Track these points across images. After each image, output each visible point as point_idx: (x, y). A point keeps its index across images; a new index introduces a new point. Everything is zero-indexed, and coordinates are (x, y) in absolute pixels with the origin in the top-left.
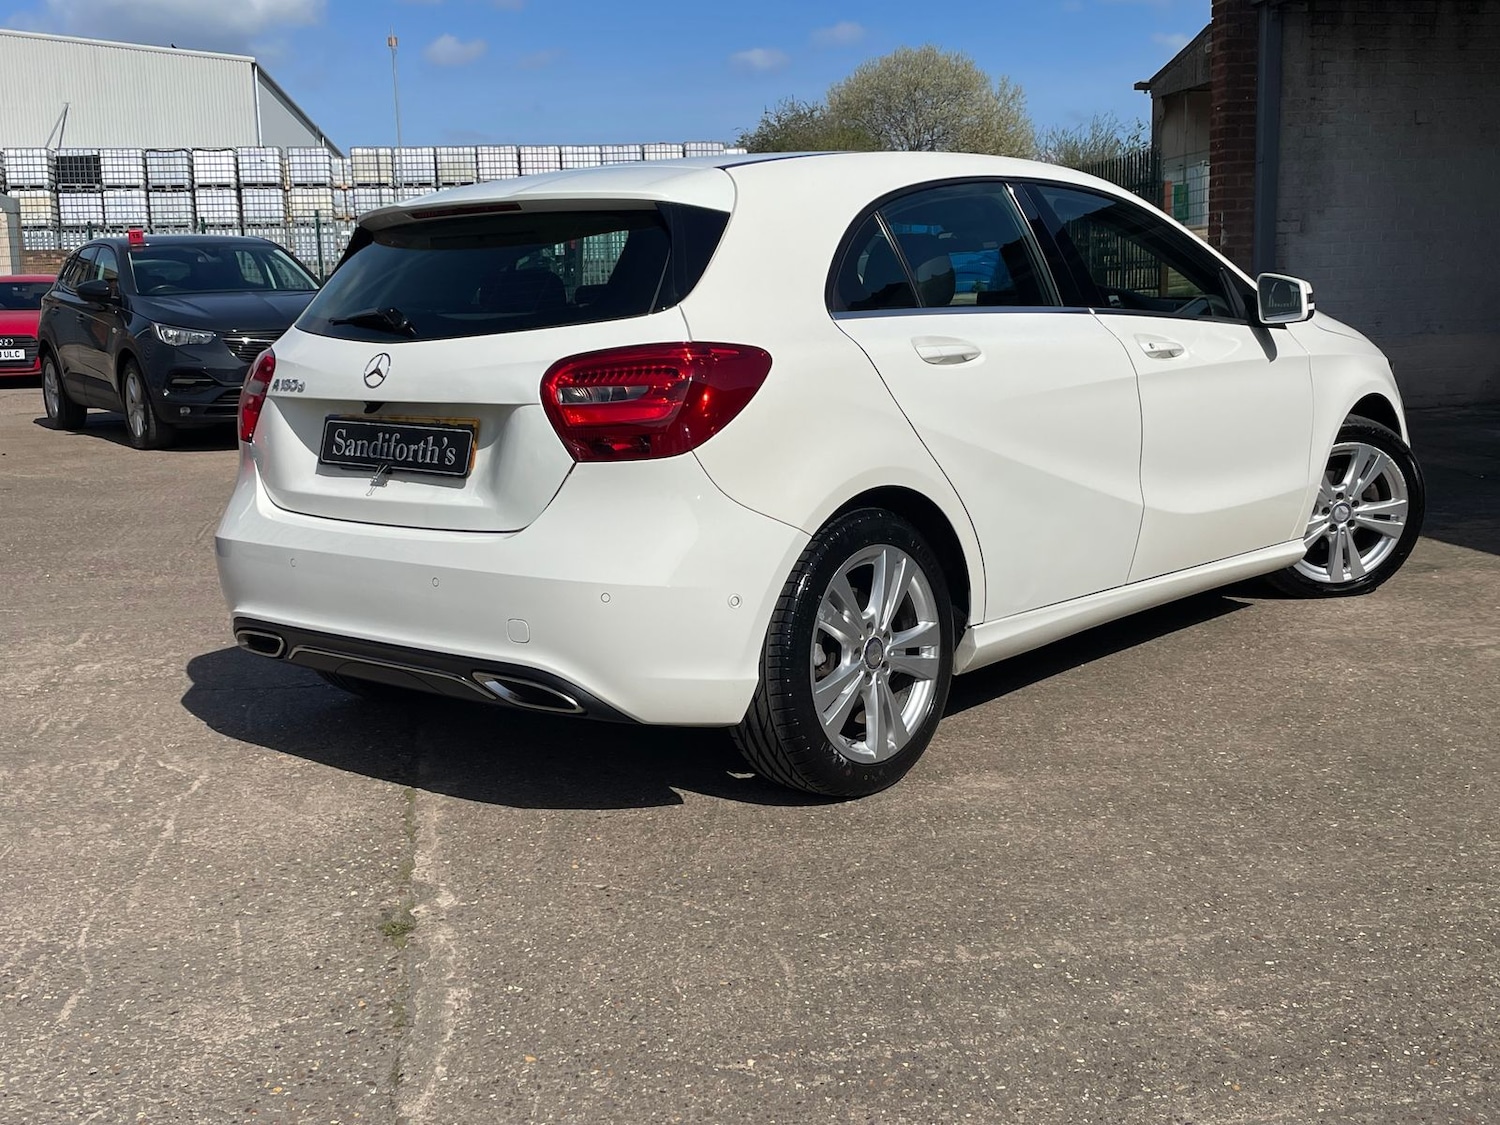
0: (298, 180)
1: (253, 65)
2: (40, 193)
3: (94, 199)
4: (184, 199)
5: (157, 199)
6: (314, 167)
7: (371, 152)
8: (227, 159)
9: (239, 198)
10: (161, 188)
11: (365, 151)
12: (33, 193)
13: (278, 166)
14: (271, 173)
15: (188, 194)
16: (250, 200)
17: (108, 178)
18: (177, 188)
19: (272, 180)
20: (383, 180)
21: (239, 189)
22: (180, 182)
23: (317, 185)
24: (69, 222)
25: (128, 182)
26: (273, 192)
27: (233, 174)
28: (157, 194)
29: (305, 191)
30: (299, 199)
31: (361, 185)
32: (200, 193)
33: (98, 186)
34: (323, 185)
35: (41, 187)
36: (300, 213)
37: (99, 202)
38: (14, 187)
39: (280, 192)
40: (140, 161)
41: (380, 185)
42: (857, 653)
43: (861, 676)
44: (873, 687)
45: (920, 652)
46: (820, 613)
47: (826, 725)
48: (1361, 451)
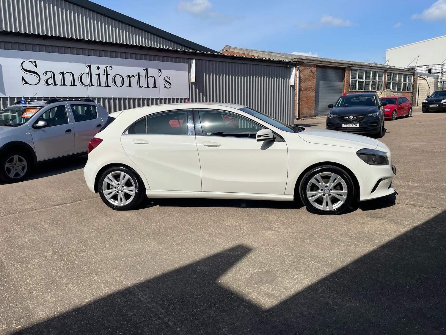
42: (115, 188)
43: (116, 191)
44: (119, 194)
45: (132, 191)
46: (105, 180)
47: (106, 196)
48: (333, 175)
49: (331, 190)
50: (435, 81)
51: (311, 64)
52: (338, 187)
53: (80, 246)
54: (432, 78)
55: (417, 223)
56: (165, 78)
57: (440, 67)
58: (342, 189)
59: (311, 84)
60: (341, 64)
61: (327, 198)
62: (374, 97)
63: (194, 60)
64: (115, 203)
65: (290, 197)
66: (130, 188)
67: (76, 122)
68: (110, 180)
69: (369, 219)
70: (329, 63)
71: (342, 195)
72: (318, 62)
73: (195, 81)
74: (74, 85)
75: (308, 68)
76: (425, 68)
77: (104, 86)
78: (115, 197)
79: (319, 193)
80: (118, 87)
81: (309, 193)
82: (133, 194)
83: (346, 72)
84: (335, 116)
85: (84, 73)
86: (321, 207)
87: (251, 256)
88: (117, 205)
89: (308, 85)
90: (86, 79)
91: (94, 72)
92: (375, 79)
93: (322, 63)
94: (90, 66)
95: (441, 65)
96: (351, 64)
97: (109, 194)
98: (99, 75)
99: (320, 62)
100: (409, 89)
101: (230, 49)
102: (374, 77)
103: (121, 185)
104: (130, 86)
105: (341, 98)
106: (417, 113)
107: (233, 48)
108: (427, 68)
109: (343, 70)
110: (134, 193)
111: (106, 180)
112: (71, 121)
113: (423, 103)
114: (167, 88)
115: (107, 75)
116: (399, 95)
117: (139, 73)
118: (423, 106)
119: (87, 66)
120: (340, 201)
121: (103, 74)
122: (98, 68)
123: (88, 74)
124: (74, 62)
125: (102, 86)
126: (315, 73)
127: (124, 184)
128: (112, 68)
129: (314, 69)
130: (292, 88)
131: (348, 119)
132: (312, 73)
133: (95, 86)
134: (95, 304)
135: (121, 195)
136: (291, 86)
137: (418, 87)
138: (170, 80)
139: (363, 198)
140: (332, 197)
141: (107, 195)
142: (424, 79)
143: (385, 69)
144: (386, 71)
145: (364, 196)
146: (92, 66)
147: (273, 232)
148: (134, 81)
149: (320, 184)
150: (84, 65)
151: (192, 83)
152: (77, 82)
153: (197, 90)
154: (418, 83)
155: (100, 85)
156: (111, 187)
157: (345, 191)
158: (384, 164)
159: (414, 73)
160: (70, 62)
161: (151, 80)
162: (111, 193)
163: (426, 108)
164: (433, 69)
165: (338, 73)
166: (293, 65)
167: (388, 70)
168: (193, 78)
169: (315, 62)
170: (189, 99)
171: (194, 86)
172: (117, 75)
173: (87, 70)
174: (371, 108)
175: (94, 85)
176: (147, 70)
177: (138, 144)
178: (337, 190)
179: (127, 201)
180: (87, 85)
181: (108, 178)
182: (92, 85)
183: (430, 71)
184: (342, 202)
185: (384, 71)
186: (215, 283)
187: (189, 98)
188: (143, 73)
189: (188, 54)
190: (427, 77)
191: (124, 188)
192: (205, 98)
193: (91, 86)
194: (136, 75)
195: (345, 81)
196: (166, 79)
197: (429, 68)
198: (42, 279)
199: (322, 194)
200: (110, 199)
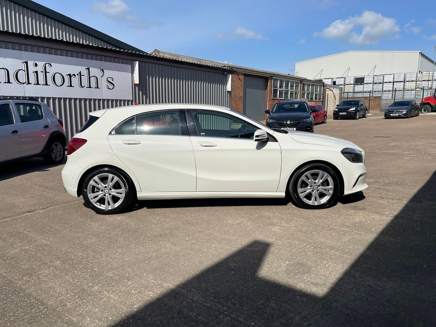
0: (408, 80)
1: (420, 53)
2: (351, 85)
3: (362, 86)
4: (381, 85)
5: (375, 86)
6: (412, 77)
7: (427, 73)
8: (392, 76)
9: (393, 85)
10: (376, 83)
11: (426, 73)
12: (350, 85)
13: (403, 77)
14: (402, 79)
15: (382, 84)
16: (396, 85)
17: (365, 82)
18: (380, 83)
19: (401, 80)
20: (430, 79)
21: (393, 83)
22: (381, 82)
23: (412, 81)
24: (356, 91)
25: (369, 82)
26: (401, 83)
27: (393, 80)
28: (375, 85)
29: (409, 83)
30: (407, 84)
31: (423, 81)
32: (385, 84)
33: (363, 84)
34: (414, 81)
35: (351, 84)
36: (407, 88)
37: (363, 87)
38: (346, 85)
39: (403, 83)
40: (373, 78)
41: (429, 80)
42: (102, 191)
43: (102, 195)
44: (106, 197)
45: (121, 193)
46: (90, 183)
47: (91, 201)
48: (321, 172)
49: (319, 186)
50: (340, 92)
51: (239, 72)
52: (326, 183)
53: (88, 252)
54: (337, 89)
55: (396, 213)
56: (107, 78)
57: (343, 79)
58: (328, 185)
59: (239, 91)
60: (264, 74)
61: (315, 193)
62: (305, 104)
63: (138, 62)
64: (102, 207)
65: (282, 194)
66: (119, 191)
67: (22, 122)
68: (96, 182)
69: (354, 211)
70: (255, 72)
71: (329, 191)
72: (245, 71)
73: (138, 83)
74: (9, 82)
75: (237, 75)
76: (330, 80)
77: (42, 85)
78: (102, 201)
79: (309, 190)
80: (58, 86)
81: (300, 190)
82: (122, 197)
83: (269, 81)
84: (274, 121)
85: (20, 70)
86: (310, 202)
87: (273, 250)
88: (104, 208)
89: (237, 92)
90: (22, 76)
91: (32, 68)
92: (293, 89)
93: (249, 71)
94: (26, 63)
95: (344, 78)
96: (273, 74)
97: (95, 198)
98: (37, 72)
99: (247, 71)
100: (320, 99)
101: (159, 53)
102: (292, 86)
103: (109, 188)
104: (71, 86)
105: (277, 105)
106: (330, 120)
107: (162, 53)
108: (332, 81)
109: (266, 79)
110: (124, 195)
111: (92, 183)
112: (17, 122)
113: (334, 111)
114: (110, 89)
115: (46, 72)
116: (313, 104)
117: (80, 73)
118: (334, 114)
119: (24, 62)
120: (327, 196)
121: (41, 72)
122: (36, 65)
123: (25, 71)
124: (8, 58)
125: (40, 85)
126: (243, 81)
127: (112, 187)
128: (51, 65)
129: (242, 77)
130: (228, 94)
131: (285, 123)
132: (240, 81)
133: (33, 84)
134: (148, 309)
135: (108, 198)
136: (228, 92)
137: (327, 97)
138: (113, 81)
139: (347, 192)
140: (319, 193)
141: (92, 199)
142: (331, 90)
143: (301, 80)
144: (301, 81)
145: (348, 191)
146: (29, 62)
147: (278, 227)
148: (75, 81)
149: (310, 180)
150: (20, 61)
151: (136, 85)
152: (12, 79)
153: (141, 92)
154: (327, 93)
155: (38, 84)
156: (96, 190)
157: (331, 186)
158: (359, 161)
159: (323, 85)
160: (5, 57)
161: (93, 80)
162: (97, 196)
163: (336, 116)
164: (337, 81)
165: (261, 82)
166: (230, 72)
167: (303, 81)
168: (136, 80)
169: (243, 70)
170: (132, 101)
171: (137, 88)
172: (56, 73)
173: (23, 67)
174: (305, 114)
175: (31, 84)
176: (88, 69)
177: (129, 144)
178: (324, 185)
179: (115, 204)
180: (24, 83)
181: (94, 180)
182: (29, 83)
183: (334, 83)
184: (329, 197)
185: (299, 82)
186: (257, 278)
187: (132, 99)
188: (84, 72)
189: (131, 56)
190: (333, 88)
191: (112, 191)
192: (148, 100)
193: (27, 84)
194: (78, 75)
195: (268, 89)
196: (109, 79)
197: (334, 81)
198: (67, 290)
199: (312, 190)
200: (96, 203)
